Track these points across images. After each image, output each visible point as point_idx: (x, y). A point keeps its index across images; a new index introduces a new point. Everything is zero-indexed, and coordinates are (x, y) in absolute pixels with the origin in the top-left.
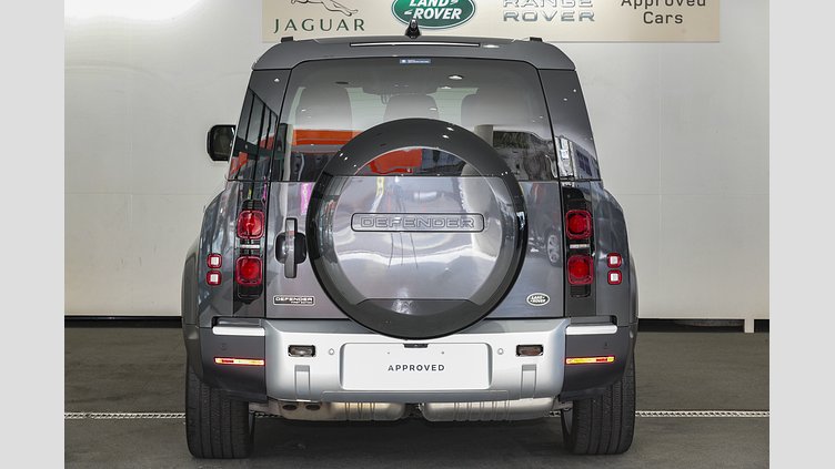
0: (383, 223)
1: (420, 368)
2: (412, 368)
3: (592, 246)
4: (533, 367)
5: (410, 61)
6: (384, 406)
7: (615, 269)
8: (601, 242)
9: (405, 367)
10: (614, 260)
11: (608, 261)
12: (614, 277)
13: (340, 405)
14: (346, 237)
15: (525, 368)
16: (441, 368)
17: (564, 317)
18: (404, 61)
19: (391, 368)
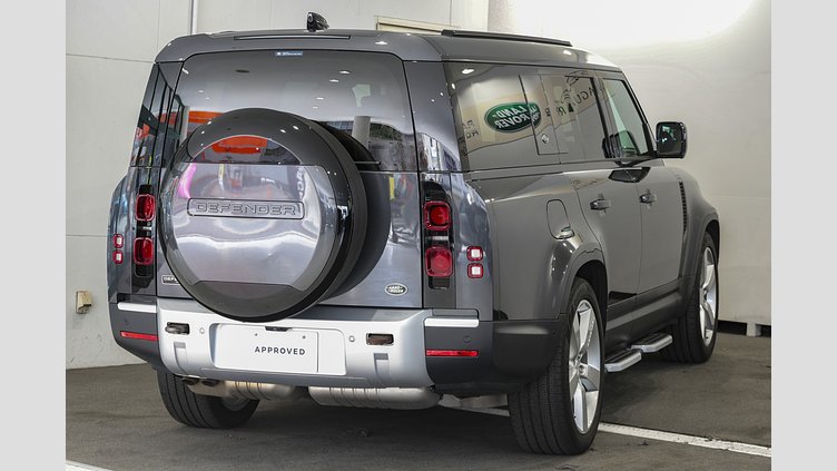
0: (215, 208)
1: (283, 351)
2: (276, 350)
3: (451, 238)
4: (385, 357)
5: (284, 54)
6: (270, 386)
7: (476, 262)
8: (461, 236)
9: (270, 350)
10: (475, 253)
11: (469, 254)
12: (476, 271)
13: (230, 383)
14: (182, 220)
15: (377, 357)
16: (302, 352)
17: (423, 308)
18: (279, 54)
19: (257, 350)
